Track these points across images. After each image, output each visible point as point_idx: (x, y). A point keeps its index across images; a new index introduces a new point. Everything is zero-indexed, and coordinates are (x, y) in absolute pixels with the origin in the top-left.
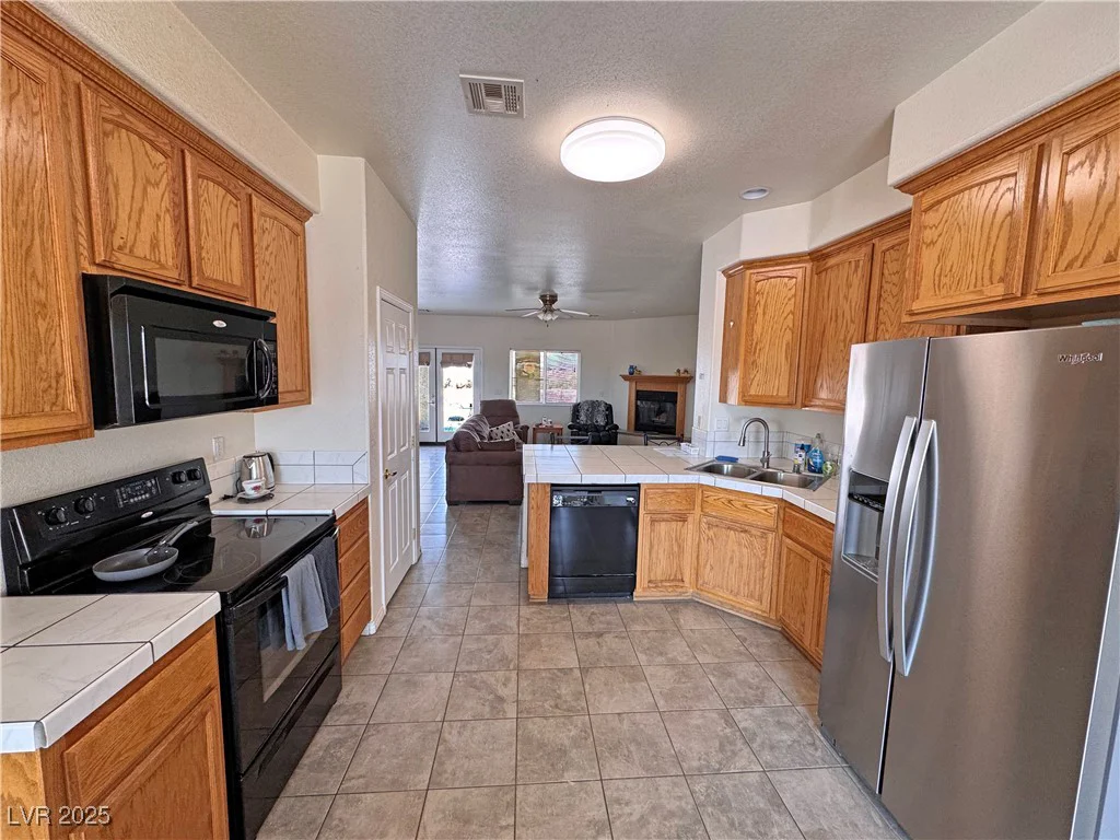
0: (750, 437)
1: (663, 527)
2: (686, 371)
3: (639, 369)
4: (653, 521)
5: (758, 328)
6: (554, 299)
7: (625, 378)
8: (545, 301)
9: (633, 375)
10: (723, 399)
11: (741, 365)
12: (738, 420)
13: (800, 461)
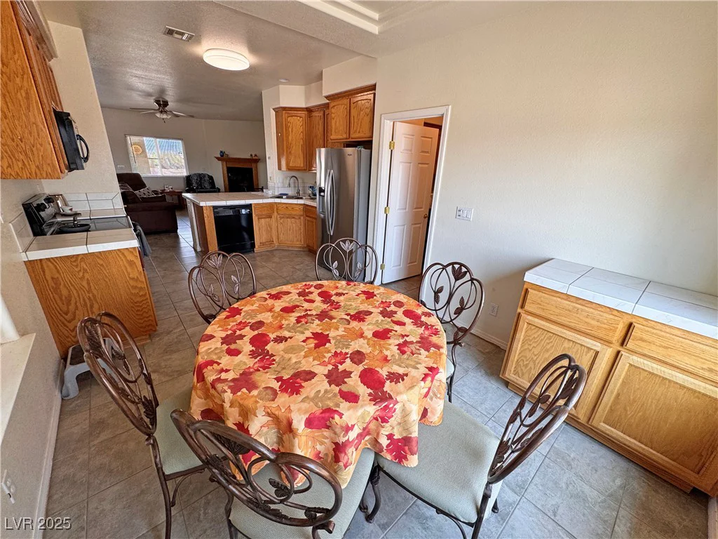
0: (292, 185)
1: (263, 221)
2: (256, 155)
3: (226, 153)
4: (258, 219)
5: (290, 138)
6: (166, 104)
7: (218, 158)
8: (159, 105)
9: (223, 157)
10: (280, 168)
11: (285, 154)
12: (286, 178)
13: (310, 192)
